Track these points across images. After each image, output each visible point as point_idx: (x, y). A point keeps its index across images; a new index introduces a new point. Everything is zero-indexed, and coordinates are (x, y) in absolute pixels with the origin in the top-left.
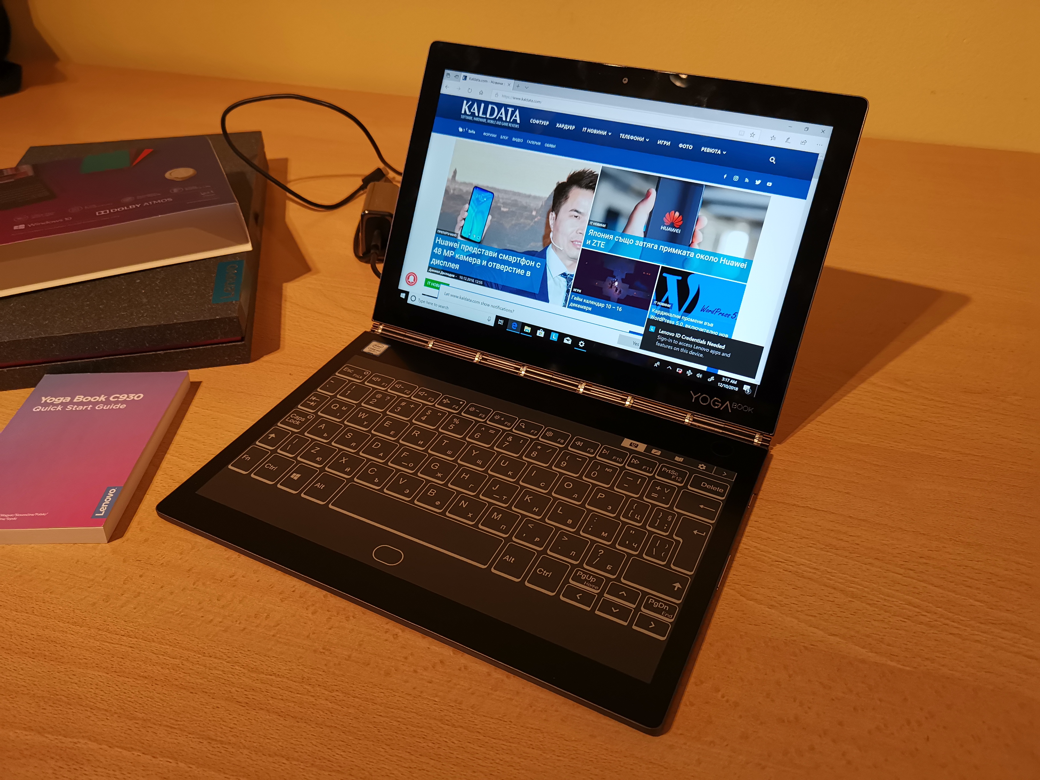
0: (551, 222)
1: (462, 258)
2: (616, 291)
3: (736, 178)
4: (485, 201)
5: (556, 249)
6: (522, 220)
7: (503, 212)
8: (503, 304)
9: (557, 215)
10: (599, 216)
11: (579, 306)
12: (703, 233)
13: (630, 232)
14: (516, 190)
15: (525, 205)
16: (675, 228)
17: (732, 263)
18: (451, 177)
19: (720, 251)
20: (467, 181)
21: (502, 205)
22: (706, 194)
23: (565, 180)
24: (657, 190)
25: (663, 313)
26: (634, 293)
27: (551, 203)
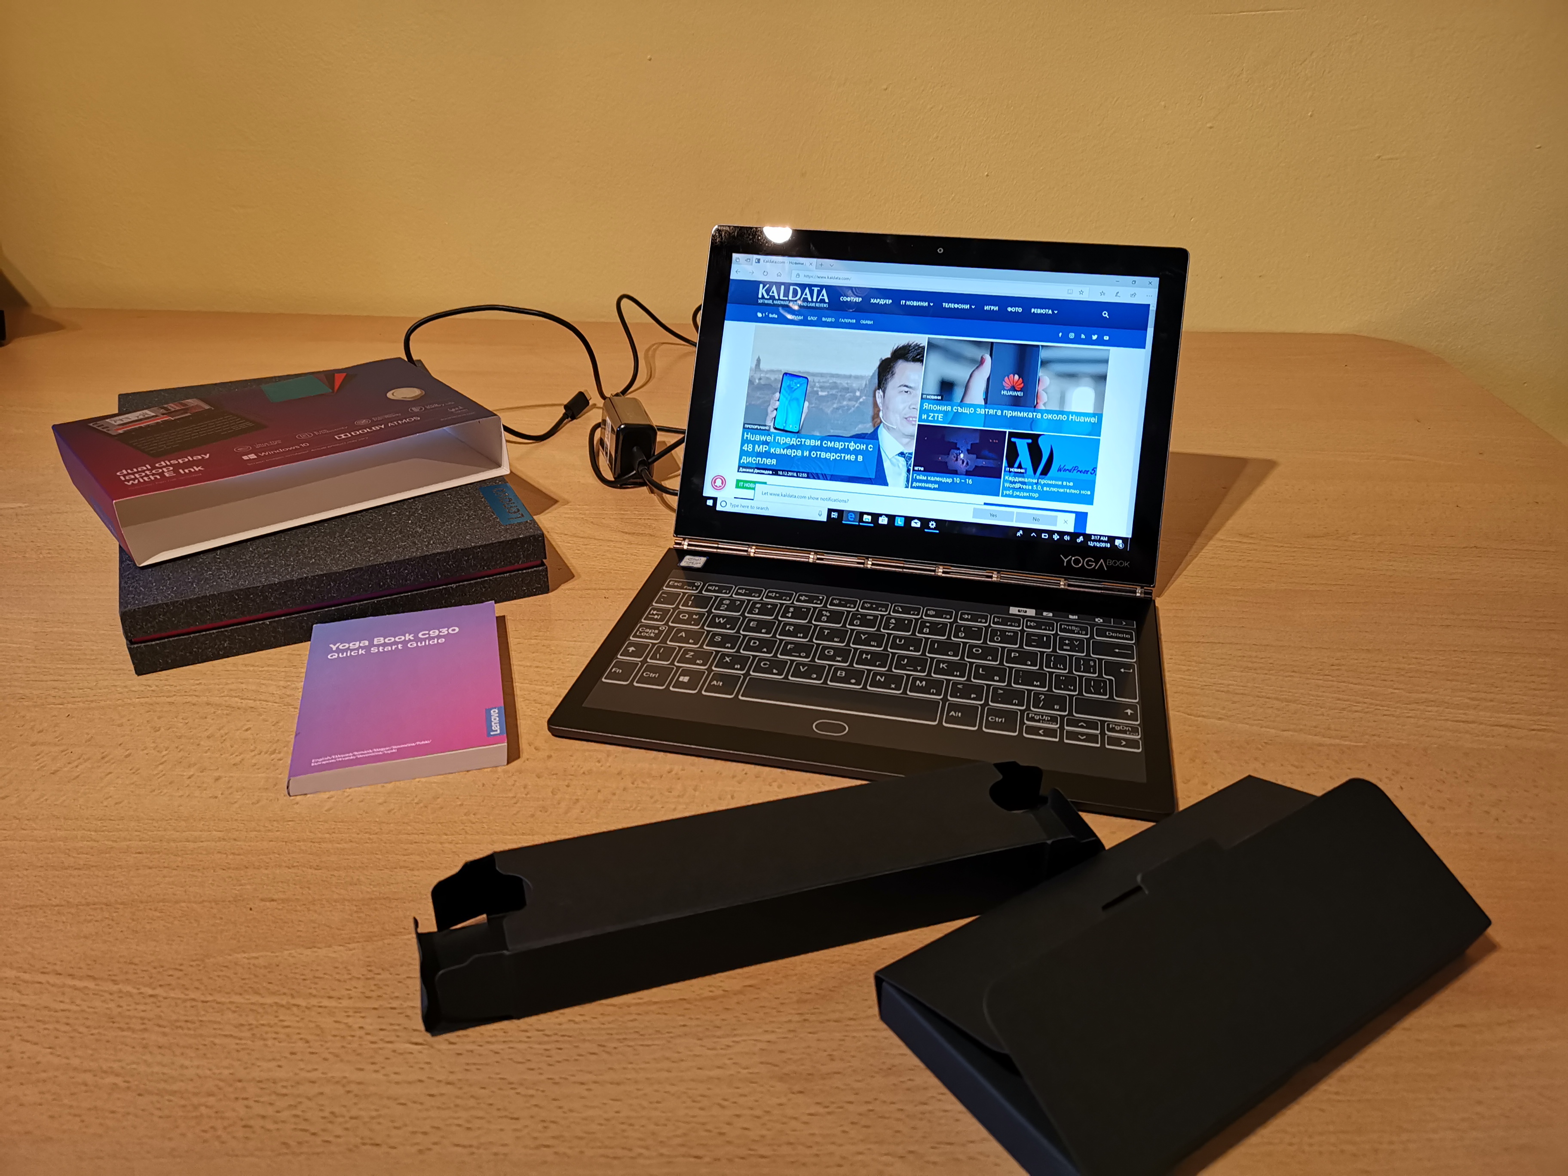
0: (879, 401)
1: (778, 451)
2: (963, 463)
3: (1072, 336)
4: (798, 387)
5: (888, 428)
6: (845, 403)
7: (822, 396)
8: (834, 496)
9: (884, 392)
10: (933, 388)
11: (923, 485)
12: (1046, 393)
13: (968, 401)
14: (834, 371)
15: (846, 386)
16: (1017, 391)
17: (1082, 419)
18: (754, 366)
19: (1066, 409)
20: (774, 368)
21: (819, 390)
22: (1043, 354)
23: (888, 355)
24: (991, 355)
25: (1017, 479)
26: (983, 463)
27: (876, 381)
